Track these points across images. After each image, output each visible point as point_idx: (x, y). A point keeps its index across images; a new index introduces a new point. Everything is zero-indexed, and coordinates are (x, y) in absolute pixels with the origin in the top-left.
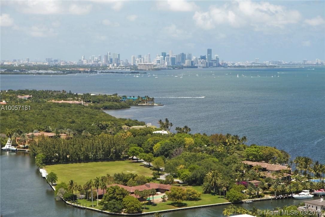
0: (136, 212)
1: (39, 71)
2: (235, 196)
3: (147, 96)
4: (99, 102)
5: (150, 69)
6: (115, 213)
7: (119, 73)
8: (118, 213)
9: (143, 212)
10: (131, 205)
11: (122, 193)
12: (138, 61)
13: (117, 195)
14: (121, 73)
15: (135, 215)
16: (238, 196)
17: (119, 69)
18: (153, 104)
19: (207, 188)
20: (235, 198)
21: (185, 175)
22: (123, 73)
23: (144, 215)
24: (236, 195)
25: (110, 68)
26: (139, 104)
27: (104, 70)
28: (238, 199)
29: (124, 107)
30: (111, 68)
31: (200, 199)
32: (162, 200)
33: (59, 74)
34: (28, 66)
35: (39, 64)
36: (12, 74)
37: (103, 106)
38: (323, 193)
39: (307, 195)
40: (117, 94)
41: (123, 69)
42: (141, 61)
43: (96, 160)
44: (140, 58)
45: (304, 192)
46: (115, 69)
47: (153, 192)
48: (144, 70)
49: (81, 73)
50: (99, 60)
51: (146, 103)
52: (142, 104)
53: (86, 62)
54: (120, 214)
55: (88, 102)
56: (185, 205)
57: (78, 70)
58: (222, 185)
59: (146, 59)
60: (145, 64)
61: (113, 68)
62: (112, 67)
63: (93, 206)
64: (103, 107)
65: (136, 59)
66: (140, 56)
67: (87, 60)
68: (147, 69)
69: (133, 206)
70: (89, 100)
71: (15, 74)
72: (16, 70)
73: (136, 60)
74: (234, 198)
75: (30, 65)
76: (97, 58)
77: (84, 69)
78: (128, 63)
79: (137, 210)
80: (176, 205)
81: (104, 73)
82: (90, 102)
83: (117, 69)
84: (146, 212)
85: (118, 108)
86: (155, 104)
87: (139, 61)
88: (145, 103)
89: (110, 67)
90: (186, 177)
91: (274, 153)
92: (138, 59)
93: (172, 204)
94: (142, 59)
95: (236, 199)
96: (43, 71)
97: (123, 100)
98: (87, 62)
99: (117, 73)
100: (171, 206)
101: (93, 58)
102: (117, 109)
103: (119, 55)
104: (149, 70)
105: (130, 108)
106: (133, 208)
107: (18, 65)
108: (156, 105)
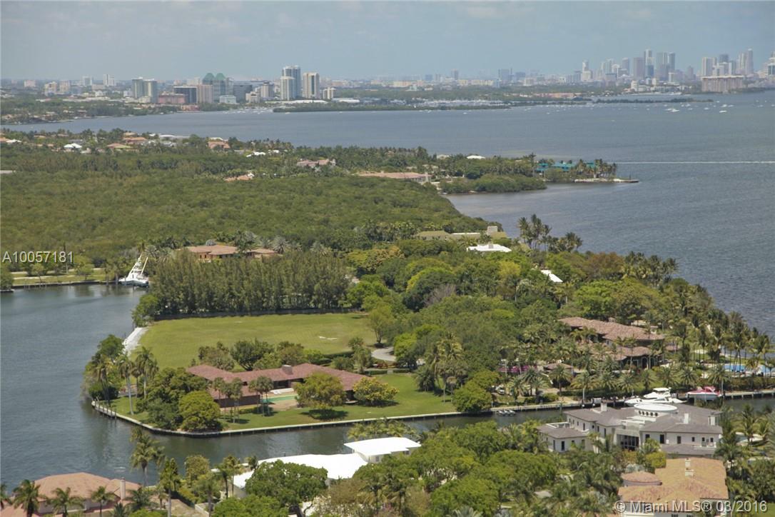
0: (202, 427)
1: (454, 101)
2: (468, 398)
3: (601, 160)
4: (482, 175)
5: (733, 90)
6: (164, 430)
7: (641, 102)
8: (170, 431)
9: (225, 430)
10: (193, 413)
11: (185, 384)
12: (718, 70)
13: (173, 388)
14: (646, 102)
15: (203, 435)
16: (474, 398)
17: (654, 91)
18: (610, 180)
19: (425, 378)
20: (468, 403)
21: (403, 347)
22: (652, 102)
23: (227, 435)
24: (472, 396)
25: (633, 90)
26: (576, 180)
27: (616, 95)
28: (475, 406)
29: (528, 186)
30: (636, 90)
31: (394, 404)
32: (298, 403)
33: (495, 108)
34: (441, 89)
35: (475, 84)
36: (383, 109)
37: (477, 185)
38: (708, 397)
39: (664, 400)
40: (532, 156)
41: (667, 91)
42: (728, 70)
43: (279, 310)
44: (724, 63)
45: (656, 391)
46: (645, 91)
47: (260, 385)
48: (718, 93)
49: (547, 104)
50: (622, 70)
51: (595, 176)
52: (584, 180)
53: (589, 77)
54: (173, 432)
55: (457, 174)
56: (342, 415)
57: (550, 96)
58: (447, 371)
59: (742, 64)
60: (719, 79)
61: (641, 90)
62: (638, 88)
63: (132, 413)
64: (477, 188)
65: (714, 66)
66: (725, 58)
67: (592, 73)
68: (726, 91)
69: (196, 415)
70: (459, 171)
71: (389, 110)
72: (396, 101)
73: (713, 69)
74: (466, 402)
75: (445, 87)
76: (618, 66)
77: (564, 94)
78: (695, 76)
79: (205, 423)
80: (316, 416)
81: (604, 102)
82: (459, 174)
83: (650, 91)
84: (233, 429)
85: (511, 189)
86: (615, 180)
87: (722, 71)
88: (592, 177)
89: (632, 88)
90: (403, 352)
91: (642, 299)
92: (718, 64)
93: (310, 414)
94: (730, 64)
95: (470, 406)
96: (463, 101)
97: (542, 170)
98: (592, 77)
99: (637, 101)
100: (306, 417)
101: (610, 66)
102: (509, 191)
103: (673, 56)
104: (729, 92)
105: (544, 188)
106: (195, 418)
107: (418, 88)
108: (620, 181)
